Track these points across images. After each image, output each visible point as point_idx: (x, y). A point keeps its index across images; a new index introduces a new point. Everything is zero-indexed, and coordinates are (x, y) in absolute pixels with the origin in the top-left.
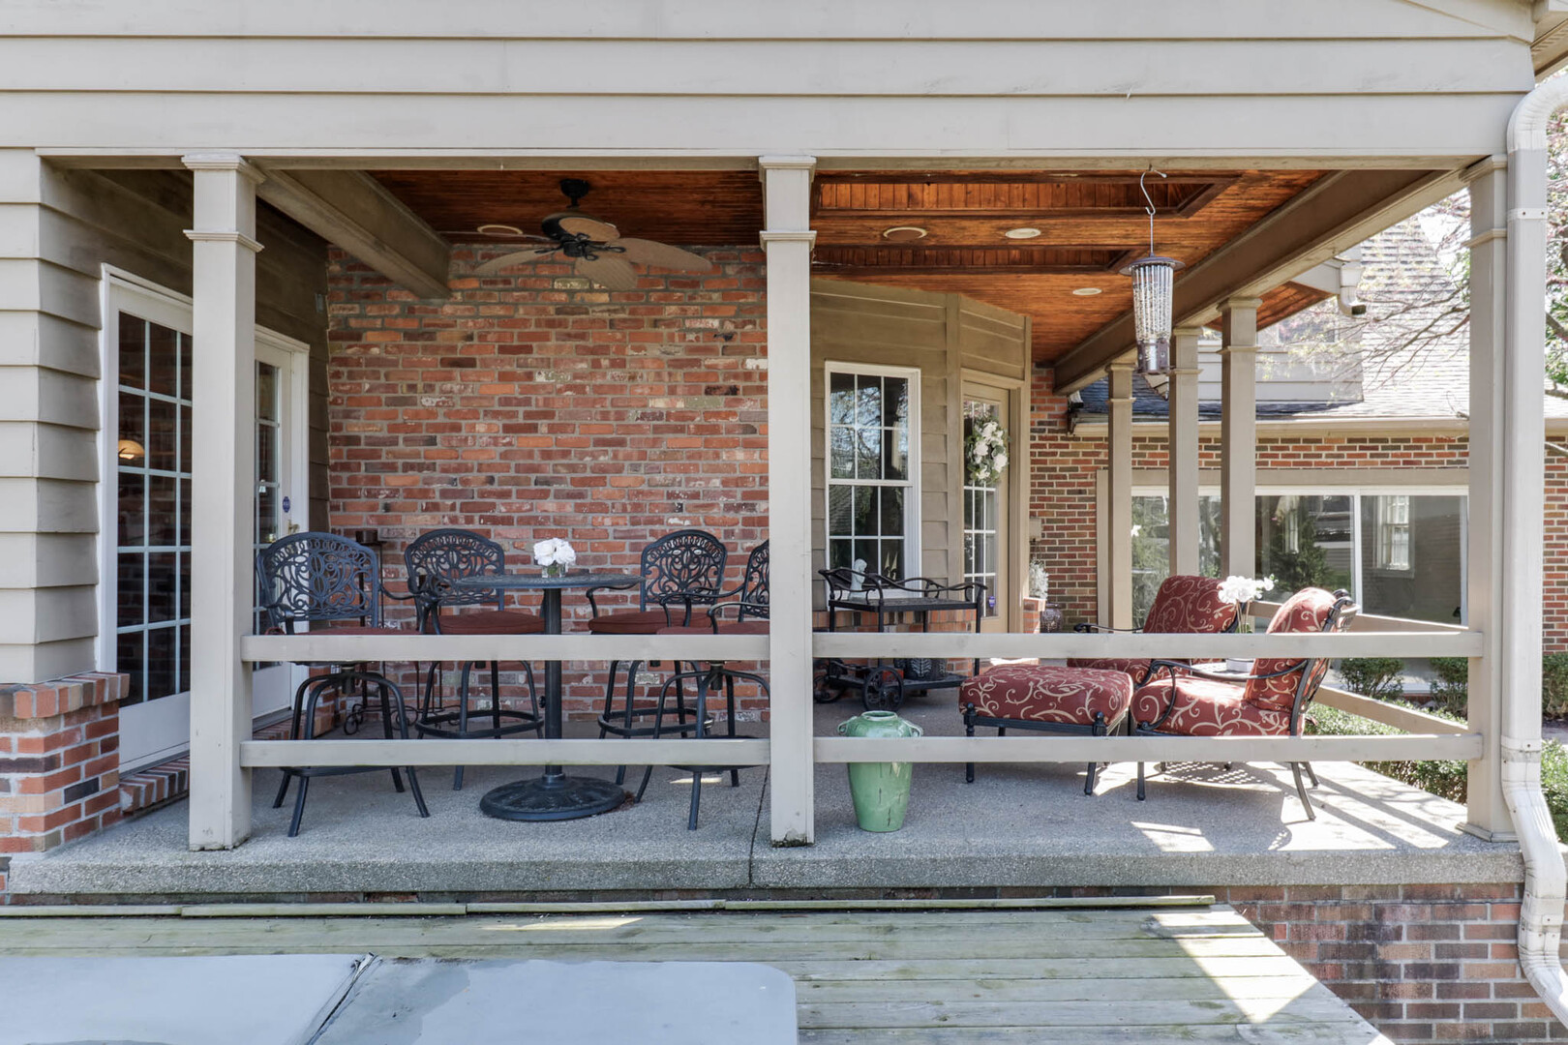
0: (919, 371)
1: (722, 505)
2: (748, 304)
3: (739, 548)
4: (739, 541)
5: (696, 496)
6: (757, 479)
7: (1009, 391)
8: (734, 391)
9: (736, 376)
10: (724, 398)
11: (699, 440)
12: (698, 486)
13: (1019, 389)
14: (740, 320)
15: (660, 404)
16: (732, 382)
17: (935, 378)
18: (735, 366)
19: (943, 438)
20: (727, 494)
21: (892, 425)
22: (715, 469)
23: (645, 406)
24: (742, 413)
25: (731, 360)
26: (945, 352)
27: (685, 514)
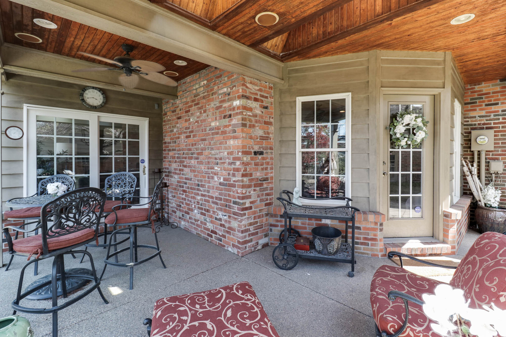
0: (350, 94)
1: (227, 163)
2: (234, 79)
3: (232, 181)
4: (232, 178)
5: (221, 159)
6: (236, 152)
7: (434, 95)
8: (230, 116)
9: (230, 110)
10: (228, 119)
11: (222, 137)
12: (221, 155)
13: (440, 94)
14: (232, 86)
15: (213, 124)
16: (230, 112)
17: (362, 96)
18: (230, 106)
19: (367, 126)
20: (229, 158)
21: (337, 122)
22: (226, 148)
23: (210, 126)
24: (233, 124)
25: (229, 103)
26: (368, 82)
27: (219, 166)
